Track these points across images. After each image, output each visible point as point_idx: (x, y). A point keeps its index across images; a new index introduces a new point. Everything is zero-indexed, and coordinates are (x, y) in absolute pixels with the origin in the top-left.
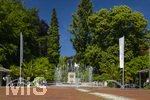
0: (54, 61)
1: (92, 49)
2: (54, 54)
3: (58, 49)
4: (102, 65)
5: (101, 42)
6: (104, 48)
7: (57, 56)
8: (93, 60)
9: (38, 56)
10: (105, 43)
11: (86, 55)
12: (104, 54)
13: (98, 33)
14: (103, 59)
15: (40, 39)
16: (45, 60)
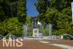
0: (23, 20)
1: (51, 11)
2: (23, 15)
3: (25, 11)
4: (59, 23)
5: (57, 5)
6: (60, 10)
7: (25, 17)
9: (10, 17)
10: (61, 6)
11: (47, 15)
12: (60, 14)
14: (60, 18)
15: (12, 4)
16: (16, 20)
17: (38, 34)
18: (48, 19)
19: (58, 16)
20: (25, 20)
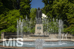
4: (69, 16)
8: (60, 11)
11: (54, 7)
14: (71, 10)
18: (56, 11)
19: (68, 7)
20: (29, 13)
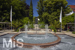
1: (45, 14)
3: (33, 14)
6: (50, 14)
10: (50, 12)
13: (48, 7)
17: (38, 28)
